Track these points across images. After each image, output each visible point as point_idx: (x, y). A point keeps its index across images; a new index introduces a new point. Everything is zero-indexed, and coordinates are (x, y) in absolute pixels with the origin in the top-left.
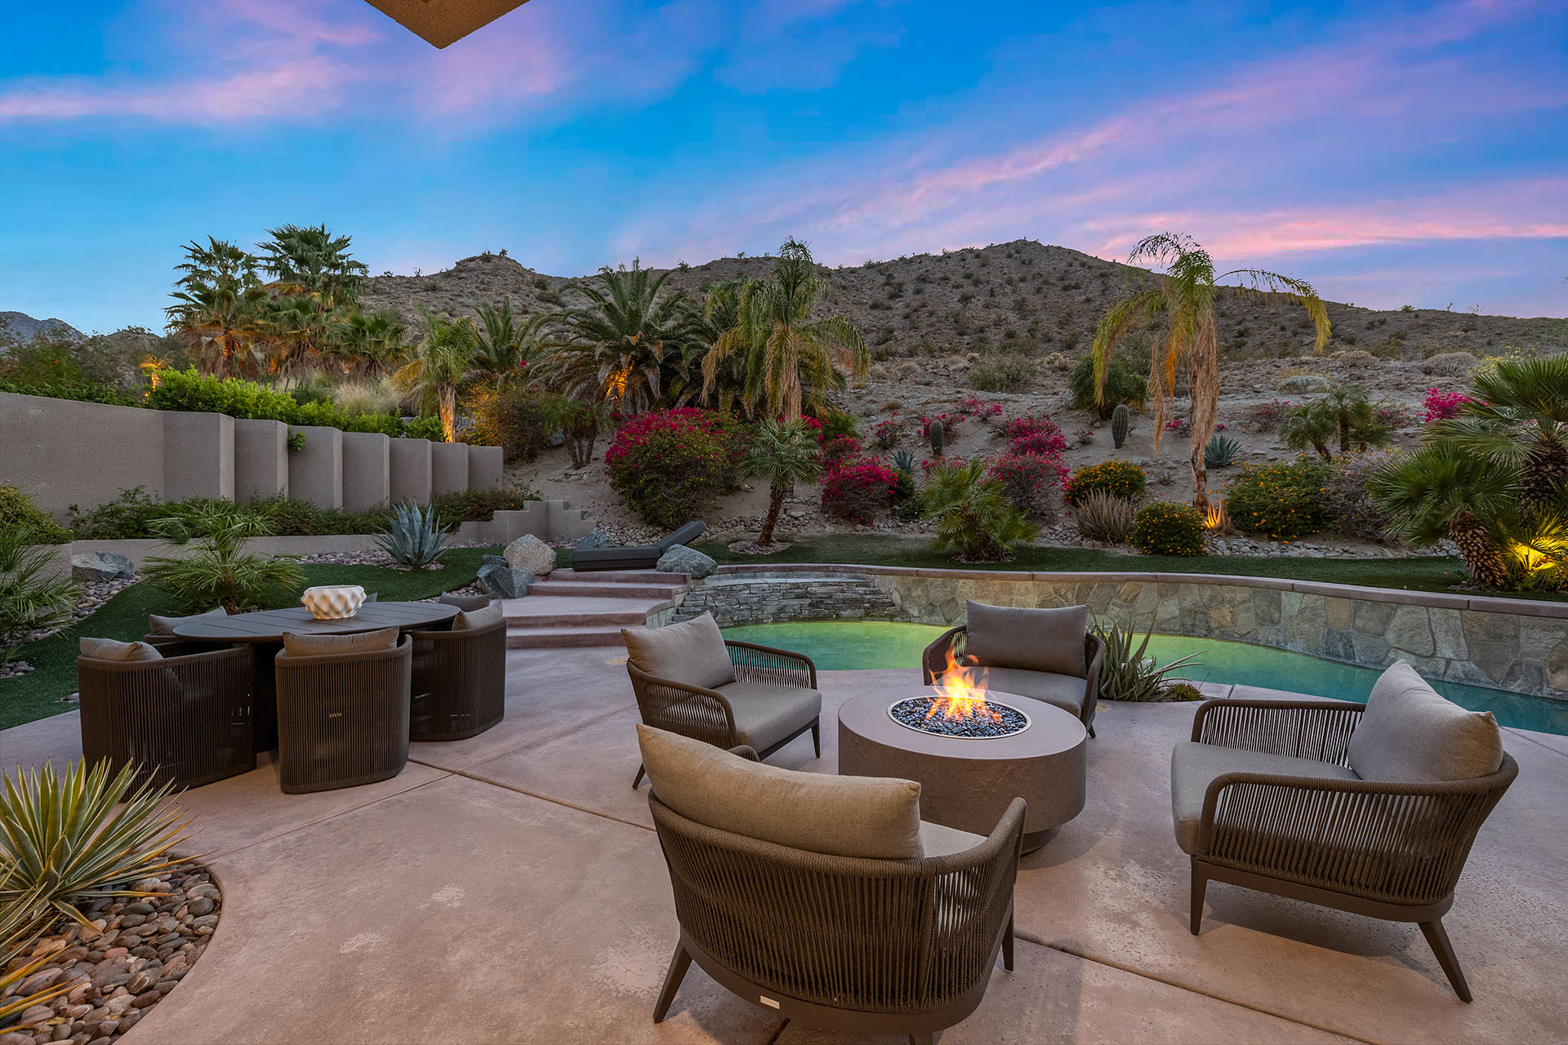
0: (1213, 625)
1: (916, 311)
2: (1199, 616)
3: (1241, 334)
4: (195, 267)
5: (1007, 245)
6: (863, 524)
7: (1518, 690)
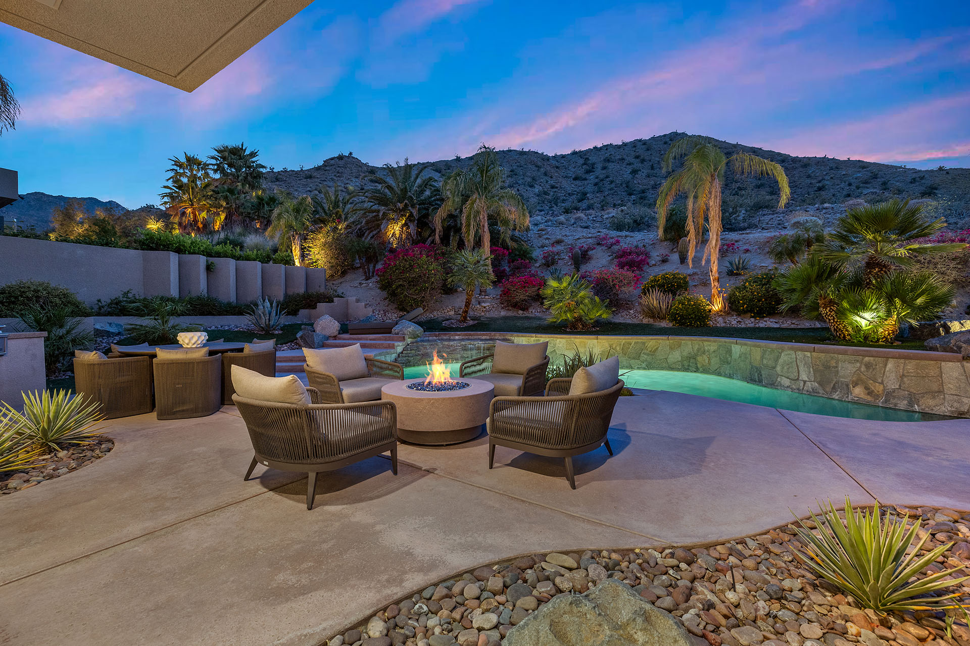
0: (699, 366)
1: (602, 180)
2: (692, 360)
3: (820, 189)
4: (176, 170)
5: (665, 136)
6: (524, 311)
7: (837, 398)
